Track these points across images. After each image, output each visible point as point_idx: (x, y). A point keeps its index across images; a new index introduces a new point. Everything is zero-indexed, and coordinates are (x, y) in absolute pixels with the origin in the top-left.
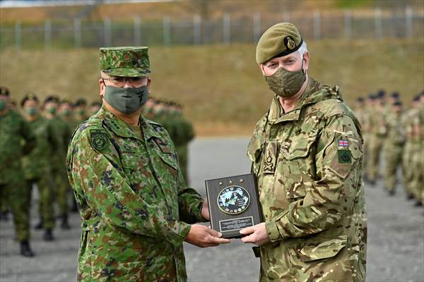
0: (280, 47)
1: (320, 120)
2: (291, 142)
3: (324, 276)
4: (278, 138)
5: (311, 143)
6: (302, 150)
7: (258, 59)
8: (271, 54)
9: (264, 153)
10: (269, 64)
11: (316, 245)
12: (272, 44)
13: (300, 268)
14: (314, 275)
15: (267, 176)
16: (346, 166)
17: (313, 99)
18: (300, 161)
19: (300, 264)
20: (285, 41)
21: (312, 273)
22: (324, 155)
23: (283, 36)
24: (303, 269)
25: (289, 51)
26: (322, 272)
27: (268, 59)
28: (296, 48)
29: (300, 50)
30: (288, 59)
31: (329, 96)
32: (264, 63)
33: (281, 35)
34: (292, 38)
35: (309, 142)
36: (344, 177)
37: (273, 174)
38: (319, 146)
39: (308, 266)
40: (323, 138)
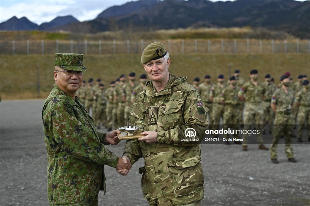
0: (154, 54)
1: (184, 93)
2: (165, 106)
3: (191, 177)
4: (156, 104)
5: (182, 104)
6: (174, 109)
7: (142, 61)
8: (149, 58)
9: (148, 113)
10: (148, 63)
11: (184, 161)
12: (150, 53)
13: (177, 174)
14: (185, 177)
15: (151, 126)
16: (202, 116)
17: (177, 83)
18: (173, 115)
19: (176, 171)
20: (157, 51)
21: (184, 176)
22: (190, 111)
23: (156, 49)
24: (179, 174)
25: (159, 57)
26: (189, 175)
27: (148, 61)
28: (163, 56)
29: (165, 57)
30: (159, 61)
31: (184, 81)
32: (145, 63)
33: (155, 48)
34: (161, 50)
35: (180, 104)
36: (203, 122)
37: (156, 124)
38: (186, 107)
39: (181, 172)
40: (188, 102)
